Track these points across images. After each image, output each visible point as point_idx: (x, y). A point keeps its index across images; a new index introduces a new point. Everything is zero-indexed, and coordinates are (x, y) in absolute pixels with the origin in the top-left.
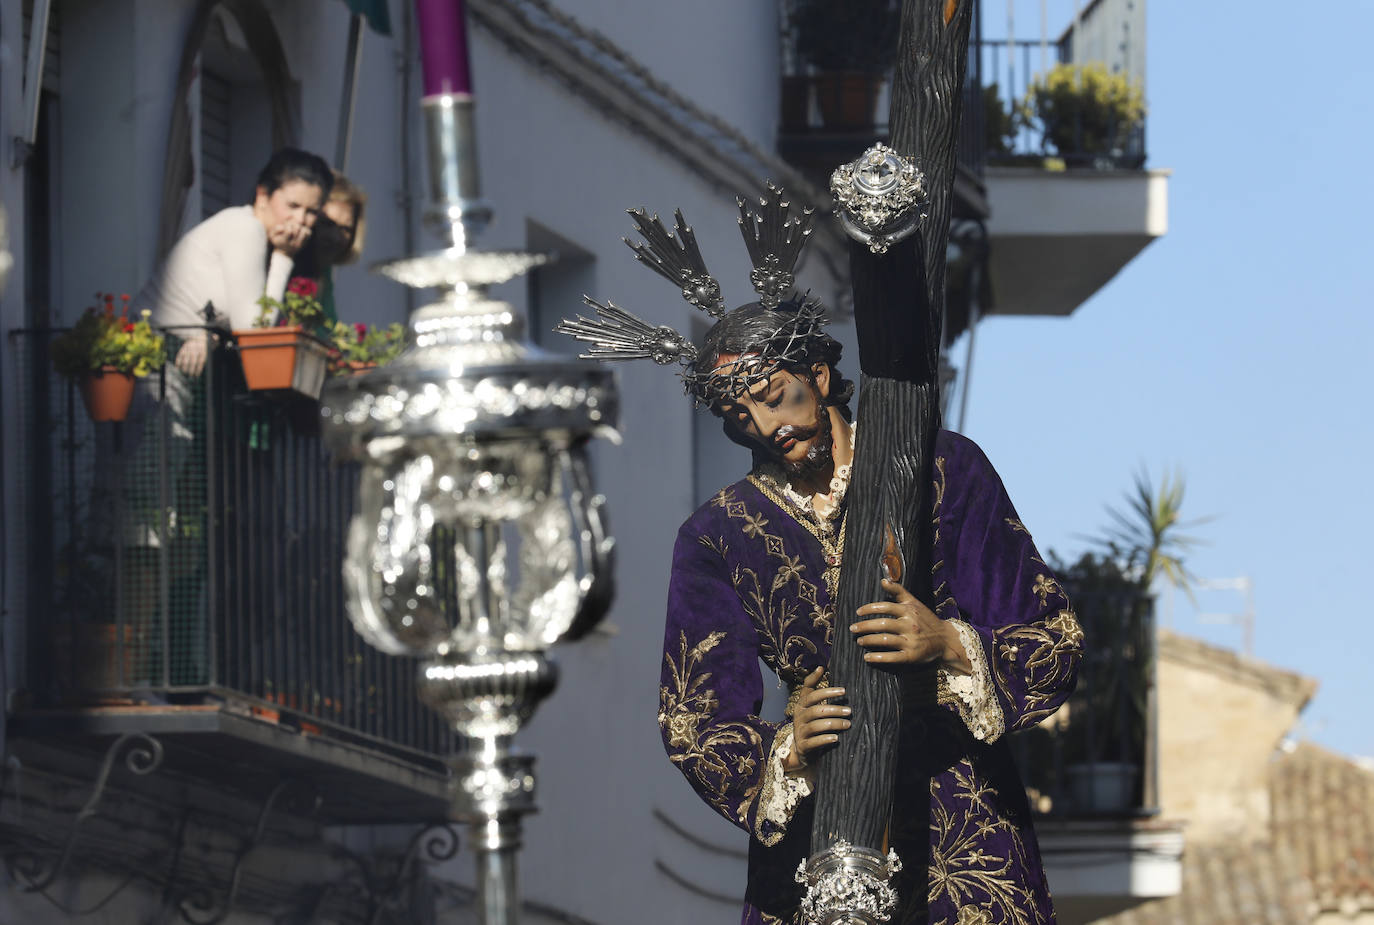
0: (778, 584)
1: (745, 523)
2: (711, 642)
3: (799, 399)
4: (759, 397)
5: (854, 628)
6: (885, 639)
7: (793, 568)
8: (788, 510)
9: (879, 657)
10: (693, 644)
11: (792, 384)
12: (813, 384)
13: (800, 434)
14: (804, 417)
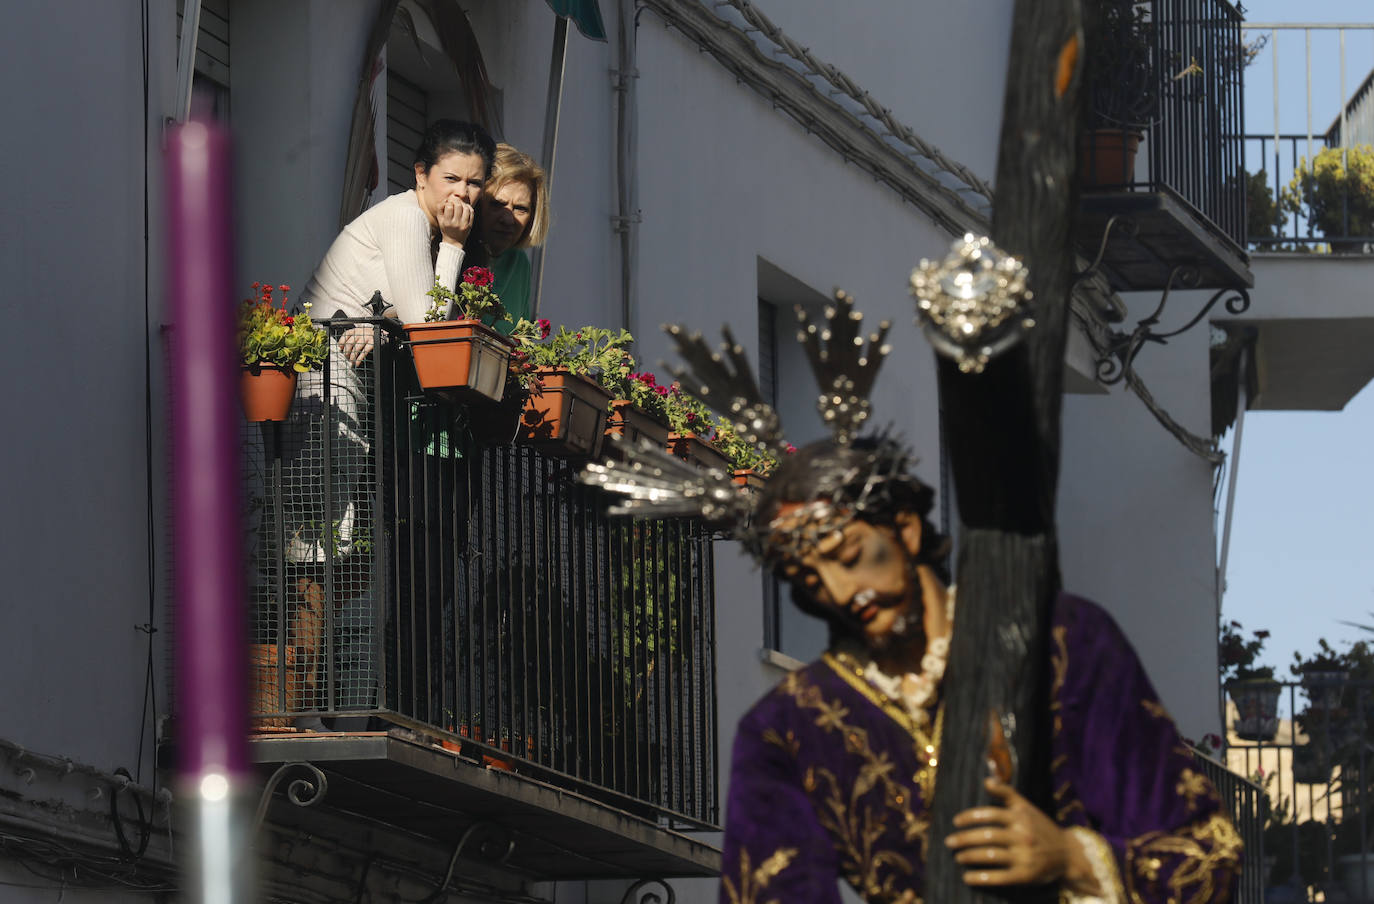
0: (861, 788)
1: (818, 713)
2: (778, 862)
3: (881, 558)
4: (831, 556)
5: (952, 841)
6: (991, 854)
7: (880, 768)
8: (871, 695)
9: (984, 877)
10: (756, 864)
11: (872, 539)
12: (899, 540)
13: (883, 601)
14: (887, 580)
